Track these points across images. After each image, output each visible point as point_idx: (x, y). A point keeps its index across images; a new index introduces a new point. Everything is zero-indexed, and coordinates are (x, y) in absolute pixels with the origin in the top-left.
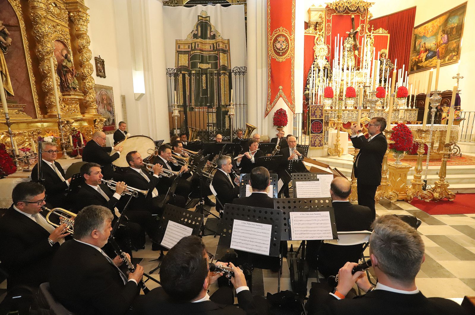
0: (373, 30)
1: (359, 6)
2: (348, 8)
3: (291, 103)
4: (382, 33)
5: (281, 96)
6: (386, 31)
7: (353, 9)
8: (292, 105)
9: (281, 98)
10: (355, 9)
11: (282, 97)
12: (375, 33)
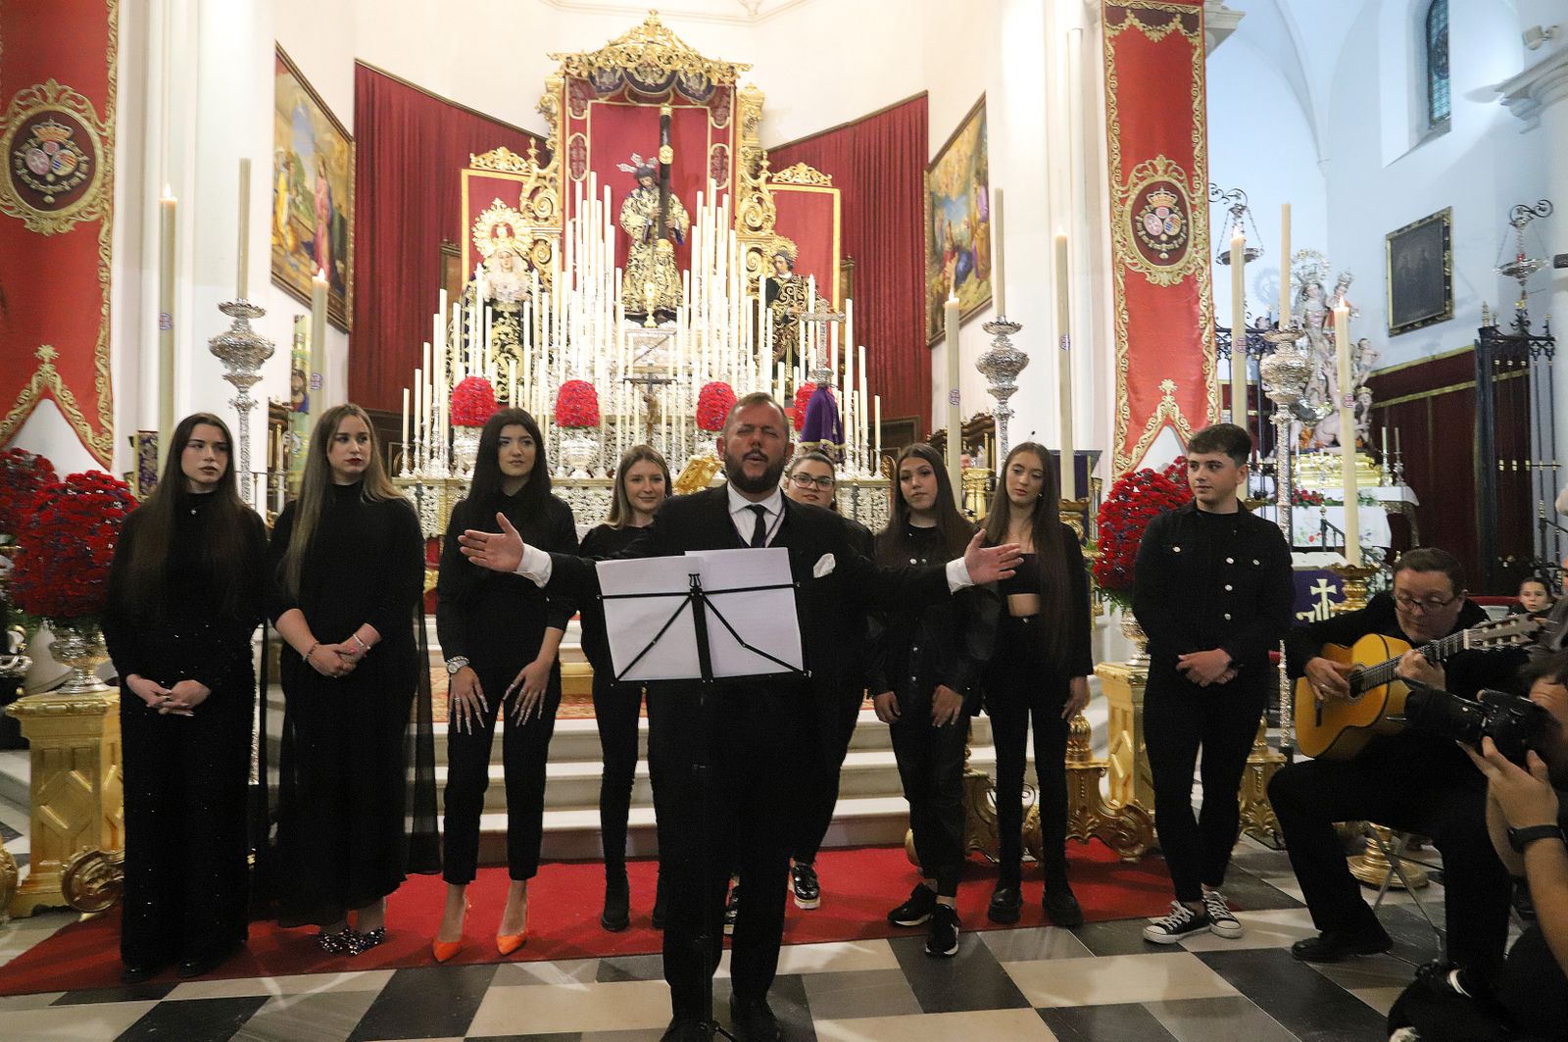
0: (768, 169)
1: (674, 72)
2: (630, 76)
3: (99, 429)
4: (810, 185)
5: (47, 393)
6: (823, 177)
7: (649, 81)
8: (101, 435)
9: (47, 405)
10: (661, 81)
11: (53, 399)
12: (779, 182)
